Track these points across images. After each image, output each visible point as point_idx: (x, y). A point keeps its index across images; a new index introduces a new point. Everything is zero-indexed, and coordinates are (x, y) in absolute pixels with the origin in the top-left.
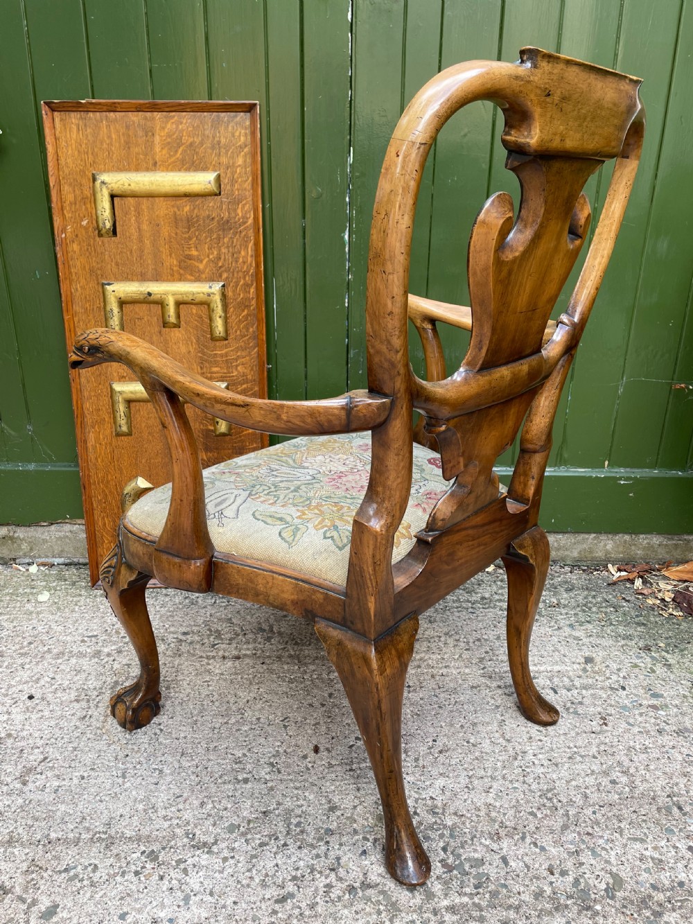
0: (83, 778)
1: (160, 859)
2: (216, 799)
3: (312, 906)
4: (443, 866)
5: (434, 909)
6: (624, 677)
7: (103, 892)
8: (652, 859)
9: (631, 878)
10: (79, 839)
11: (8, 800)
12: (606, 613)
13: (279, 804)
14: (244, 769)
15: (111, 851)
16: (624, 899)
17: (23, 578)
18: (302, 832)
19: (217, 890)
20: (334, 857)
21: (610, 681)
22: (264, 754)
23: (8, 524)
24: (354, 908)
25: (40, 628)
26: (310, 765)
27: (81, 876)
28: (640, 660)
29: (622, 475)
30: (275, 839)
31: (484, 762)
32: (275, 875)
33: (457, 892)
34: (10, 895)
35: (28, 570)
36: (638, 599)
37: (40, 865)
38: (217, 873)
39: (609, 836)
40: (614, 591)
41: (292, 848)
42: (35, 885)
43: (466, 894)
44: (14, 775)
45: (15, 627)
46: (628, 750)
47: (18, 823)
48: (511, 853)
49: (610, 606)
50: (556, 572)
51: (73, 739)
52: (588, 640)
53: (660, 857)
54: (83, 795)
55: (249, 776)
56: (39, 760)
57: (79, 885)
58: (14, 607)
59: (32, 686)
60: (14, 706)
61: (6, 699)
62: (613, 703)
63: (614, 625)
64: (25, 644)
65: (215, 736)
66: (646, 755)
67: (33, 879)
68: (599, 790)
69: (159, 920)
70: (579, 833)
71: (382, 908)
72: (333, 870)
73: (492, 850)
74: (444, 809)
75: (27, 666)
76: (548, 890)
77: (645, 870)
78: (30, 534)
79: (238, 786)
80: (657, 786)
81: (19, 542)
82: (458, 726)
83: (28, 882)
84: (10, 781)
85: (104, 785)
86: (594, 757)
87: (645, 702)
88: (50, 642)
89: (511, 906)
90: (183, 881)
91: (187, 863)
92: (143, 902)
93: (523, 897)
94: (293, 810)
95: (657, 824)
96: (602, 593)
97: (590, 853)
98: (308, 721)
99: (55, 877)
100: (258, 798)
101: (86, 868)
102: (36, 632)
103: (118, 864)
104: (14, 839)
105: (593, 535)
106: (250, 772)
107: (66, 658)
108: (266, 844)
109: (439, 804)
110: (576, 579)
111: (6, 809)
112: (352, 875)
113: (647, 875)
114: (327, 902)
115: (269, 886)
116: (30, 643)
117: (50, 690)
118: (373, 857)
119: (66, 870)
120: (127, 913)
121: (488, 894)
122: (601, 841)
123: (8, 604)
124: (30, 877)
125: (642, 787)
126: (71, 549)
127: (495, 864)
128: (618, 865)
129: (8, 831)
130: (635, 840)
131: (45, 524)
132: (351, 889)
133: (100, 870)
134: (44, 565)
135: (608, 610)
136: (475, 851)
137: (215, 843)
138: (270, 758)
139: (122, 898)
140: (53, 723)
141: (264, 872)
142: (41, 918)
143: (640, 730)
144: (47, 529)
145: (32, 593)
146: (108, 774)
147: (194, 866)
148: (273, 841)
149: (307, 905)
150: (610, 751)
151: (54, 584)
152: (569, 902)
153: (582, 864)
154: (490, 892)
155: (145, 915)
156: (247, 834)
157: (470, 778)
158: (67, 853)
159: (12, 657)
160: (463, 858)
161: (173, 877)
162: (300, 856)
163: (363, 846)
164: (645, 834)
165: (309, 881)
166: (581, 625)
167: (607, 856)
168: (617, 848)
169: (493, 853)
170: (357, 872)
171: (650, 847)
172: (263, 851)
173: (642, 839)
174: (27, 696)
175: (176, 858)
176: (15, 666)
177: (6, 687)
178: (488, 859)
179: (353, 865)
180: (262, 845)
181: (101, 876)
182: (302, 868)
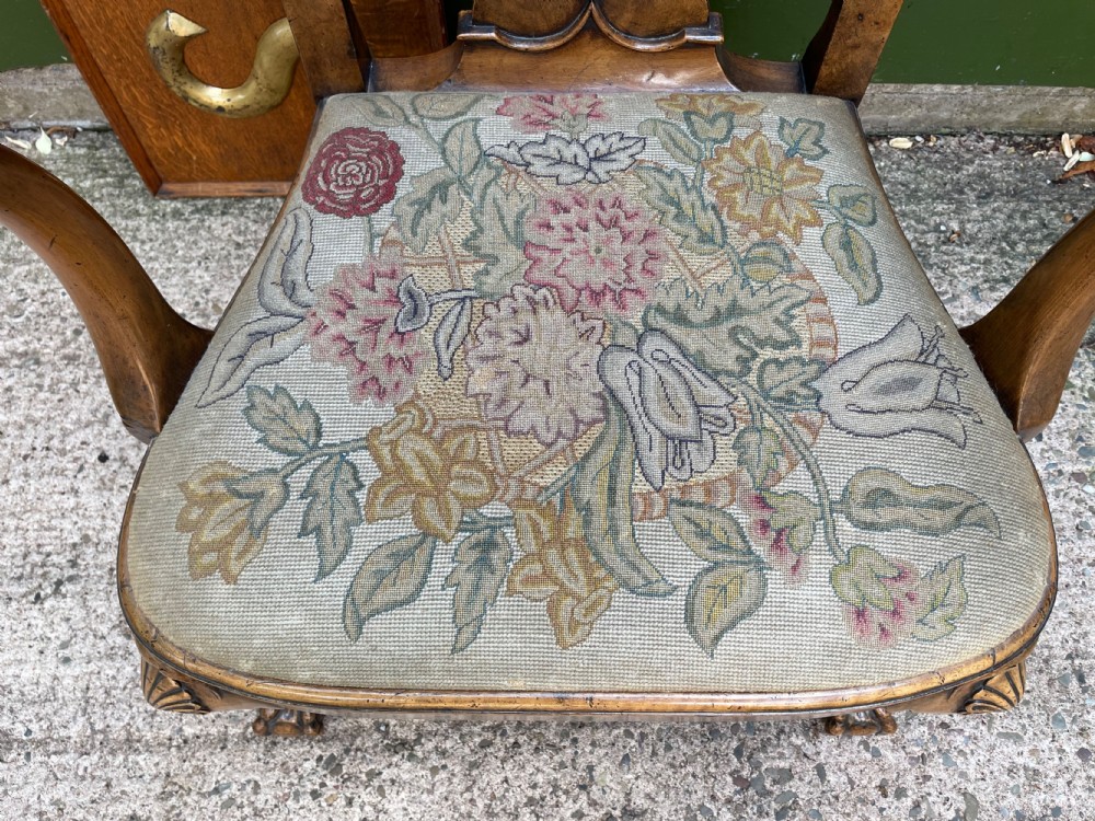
1: (344, 771)
4: (736, 782)
8: (1026, 768)
9: (991, 802)
10: (225, 734)
15: (274, 757)
20: (583, 765)
27: (239, 801)
30: (502, 735)
32: (504, 796)
37: (180, 783)
38: (424, 796)
39: (973, 731)
40: (1060, 198)
41: (526, 751)
44: (110, 620)
45: (43, 293)
47: (134, 709)
48: (831, 760)
50: (968, 151)
53: (1037, 767)
57: (238, 814)
60: (80, 476)
61: (64, 461)
64: (69, 333)
67: (173, 807)
70: (930, 727)
72: (583, 787)
73: (805, 755)
75: (83, 388)
77: (1012, 790)
83: (168, 812)
90: (380, 807)
91: (383, 777)
95: (1044, 708)
96: (1039, 205)
97: (941, 760)
99: (204, 803)
101: (243, 786)
103: (287, 781)
104: (134, 737)
108: (491, 744)
112: (611, 796)
113: (1013, 798)
115: (497, 815)
118: (639, 765)
119: (217, 791)
122: (959, 740)
124: (170, 803)
127: (807, 779)
128: (977, 780)
129: (122, 724)
130: (1007, 736)
133: (263, 790)
134: (61, 131)
136: (781, 756)
137: (417, 741)
141: (489, 791)
147: (393, 782)
148: (499, 738)
153: (927, 778)
158: (213, 762)
159: (53, 364)
161: (367, 801)
162: (537, 764)
163: (624, 747)
164: (1024, 726)
165: (552, 807)
166: (992, 289)
167: (964, 766)
168: (980, 751)
169: (805, 760)
170: (616, 791)
171: (1026, 750)
172: (486, 756)
173: (1018, 736)
174: (96, 455)
175: (365, 768)
176: (63, 386)
177: (58, 433)
178: (798, 770)
179: (611, 781)
180: (485, 744)
181: (267, 800)
182: (541, 784)
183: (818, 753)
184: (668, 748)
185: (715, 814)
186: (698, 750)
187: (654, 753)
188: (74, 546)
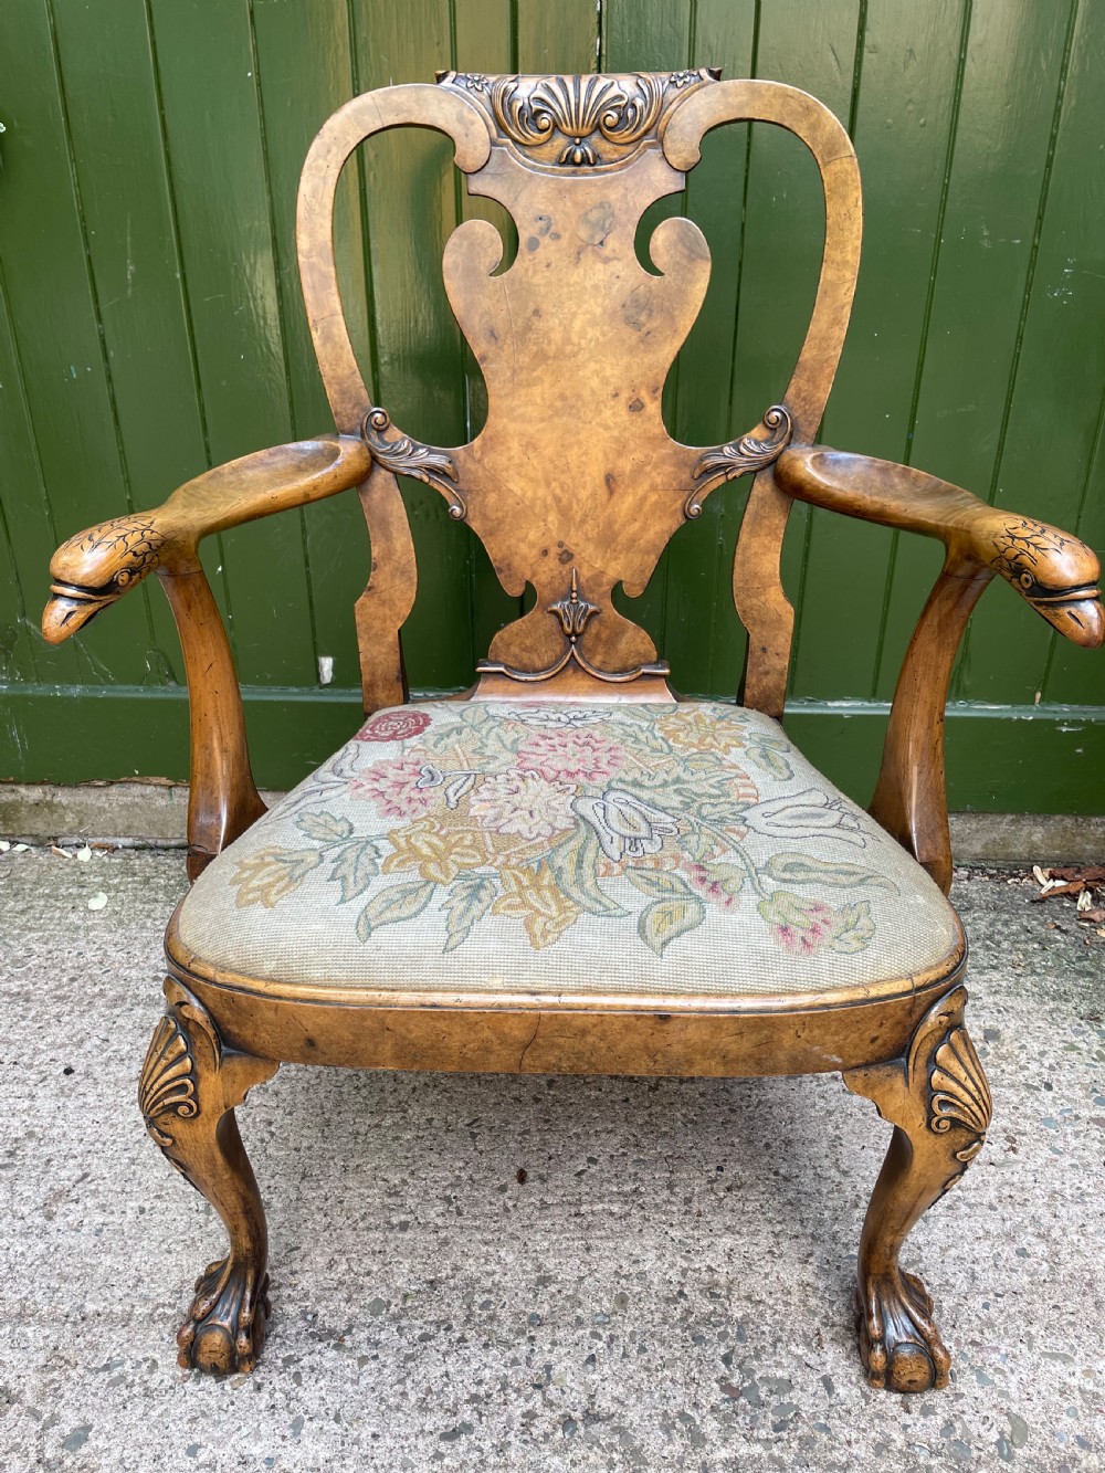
0: (142, 1211)
2: (354, 1255)
3: (501, 1449)
4: (723, 1389)
5: (704, 1463)
6: (1051, 1068)
7: (163, 1407)
8: (1081, 1390)
9: (1043, 1423)
10: (130, 1314)
11: (22, 1245)
12: (1025, 952)
13: (456, 1268)
14: (402, 1205)
16: (1030, 1461)
17: (68, 870)
18: (492, 1318)
19: (347, 1412)
20: (542, 1364)
21: (1026, 1073)
22: (436, 1182)
23: (42, 783)
24: (571, 1456)
25: (89, 955)
26: (510, 1204)
27: (130, 1378)
28: (1081, 1038)
29: (1064, 717)
30: (446, 1329)
31: (802, 1208)
32: (442, 1391)
33: (744, 1436)
34: (16, 1405)
35: (75, 856)
36: (1083, 928)
37: (67, 1357)
38: (348, 1386)
39: (1010, 1349)
40: (1041, 913)
41: (473, 1347)
42: (56, 1390)
43: (759, 1440)
44: (35, 1202)
45: (50, 952)
46: (1051, 1196)
47: (36, 1285)
48: (839, 1370)
49: (1033, 940)
51: (131, 1145)
52: (991, 999)
53: (1095, 1389)
54: (140, 1239)
55: (410, 1218)
56: (74, 1178)
57: (125, 1393)
58: (51, 919)
59: (72, 1053)
60: (40, 1085)
61: (29, 1073)
62: (1029, 1112)
63: (1039, 974)
64: (65, 980)
65: (358, 1147)
66: (1083, 1208)
67: (53, 1381)
68: (996, 1266)
69: (251, 1459)
70: (956, 1341)
71: (616, 1456)
72: (538, 1387)
73: (808, 1365)
74: (729, 1289)
75: (65, 1019)
76: (899, 1440)
77: (1068, 1412)
78: (78, 799)
79: (391, 1236)
80: (1098, 1263)
81: (61, 811)
82: (762, 1144)
83: (45, 1385)
84: (27, 1212)
85: (175, 1224)
86: (992, 1208)
87: (1085, 1113)
88: (105, 979)
89: (834, 1464)
90: (293, 1394)
91: (302, 1363)
92: (226, 1427)
93: (855, 1450)
94: (478, 1280)
95: (1094, 1330)
96: (1021, 916)
97: (974, 1377)
98: (511, 1127)
99: (89, 1378)
100: (422, 1257)
101: (139, 1364)
102: (82, 961)
104: (28, 1312)
105: (1010, 817)
106: (412, 1212)
107: (128, 1005)
108: (433, 1337)
109: (723, 1280)
110: (977, 891)
111: (19, 1259)
112: (571, 1397)
113: (1071, 1420)
114: (525, 1442)
115: (432, 1410)
116: (73, 980)
117: (100, 1059)
118: (606, 1366)
119: (106, 1368)
120: (200, 1447)
121: (797, 1442)
122: (995, 1357)
123: (42, 913)
124: (50, 1376)
125: (1071, 1264)
126: (144, 824)
127: (811, 1390)
128: (1021, 1400)
129: (18, 1297)
130: (1054, 1356)
131: (101, 783)
132: (568, 1423)
133: (161, 1369)
134: (102, 848)
135: (1030, 948)
136: (779, 1364)
137: (349, 1331)
138: (445, 1188)
139: (193, 1420)
140: (100, 1116)
141: (426, 1385)
142: (63, 1446)
143: (1074, 1161)
144: (105, 791)
145: (80, 896)
146: (183, 1205)
147: (313, 1369)
148: (442, 1332)
149: (493, 1446)
150: (1019, 1197)
151: (116, 881)
152: (933, 1462)
153: (958, 1396)
154: (800, 1439)
155: (228, 1448)
156: (401, 1317)
157: (776, 1235)
158: (110, 1338)
159: (42, 1002)
160: (757, 1377)
161: (277, 1387)
162: (485, 1360)
163: (590, 1348)
164: (1072, 1347)
165: (499, 1404)
166: (981, 973)
167: (1003, 1384)
168: (1021, 1369)
169: (808, 1370)
170: (578, 1392)
171: (1078, 1370)
172: (425, 1348)
173: (1065, 1356)
174: (62, 1069)
175: (284, 1354)
176: (47, 1017)
177: (30, 1052)
178: (799, 1380)
179: (572, 1381)
180: (425, 1338)
181: (162, 1381)
182: (487, 1380)
183: (824, 1364)
184: (642, 1350)
185: (698, 1423)
186: (678, 1354)
187: (625, 1355)
188: (16, 1140)
